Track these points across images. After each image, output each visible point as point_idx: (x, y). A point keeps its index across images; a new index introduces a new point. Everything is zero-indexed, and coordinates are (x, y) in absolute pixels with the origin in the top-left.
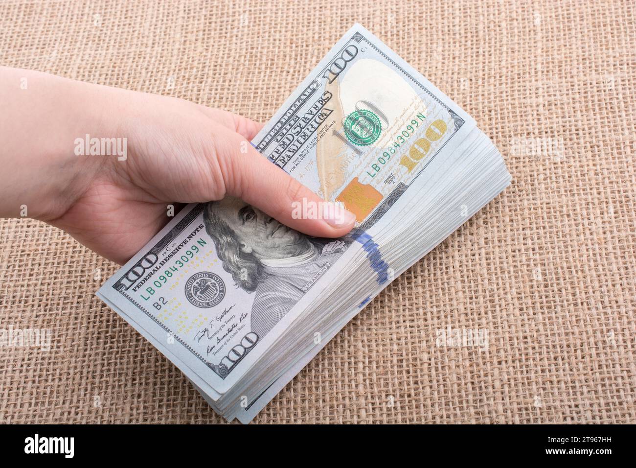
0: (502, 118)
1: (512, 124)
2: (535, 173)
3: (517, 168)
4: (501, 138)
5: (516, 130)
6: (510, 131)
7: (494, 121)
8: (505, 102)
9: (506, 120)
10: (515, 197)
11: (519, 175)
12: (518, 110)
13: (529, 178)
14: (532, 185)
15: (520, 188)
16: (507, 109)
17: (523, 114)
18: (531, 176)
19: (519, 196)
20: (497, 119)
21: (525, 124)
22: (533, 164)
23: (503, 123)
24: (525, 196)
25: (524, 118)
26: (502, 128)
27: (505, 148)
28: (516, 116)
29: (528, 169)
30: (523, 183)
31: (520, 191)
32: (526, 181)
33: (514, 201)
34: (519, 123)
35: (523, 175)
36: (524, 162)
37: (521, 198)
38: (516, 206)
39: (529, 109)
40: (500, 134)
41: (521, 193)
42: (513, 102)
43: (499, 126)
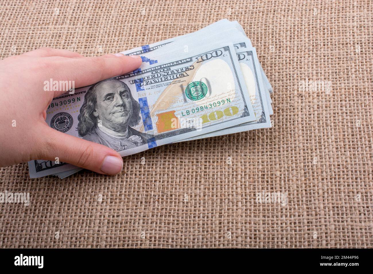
0: (331, 34)
1: (337, 38)
2: (350, 68)
3: (338, 64)
4: (330, 46)
5: (339, 41)
6: (335, 42)
7: (326, 35)
8: (333, 24)
9: (334, 35)
10: (336, 81)
11: (340, 68)
12: (341, 29)
13: (346, 70)
14: (347, 75)
15: (340, 76)
16: (335, 28)
17: (344, 32)
18: (347, 69)
19: (339, 81)
20: (328, 34)
21: (345, 37)
22: (349, 62)
23: (332, 36)
24: (343, 81)
25: (345, 34)
26: (331, 39)
27: (332, 52)
28: (340, 33)
29: (345, 65)
30: (342, 73)
31: (340, 78)
32: (344, 72)
33: (336, 84)
34: (341, 37)
35: (342, 69)
36: (343, 61)
37: (340, 82)
38: (337, 87)
39: (348, 29)
40: (329, 43)
41: (341, 80)
42: (338, 24)
43: (329, 38)
